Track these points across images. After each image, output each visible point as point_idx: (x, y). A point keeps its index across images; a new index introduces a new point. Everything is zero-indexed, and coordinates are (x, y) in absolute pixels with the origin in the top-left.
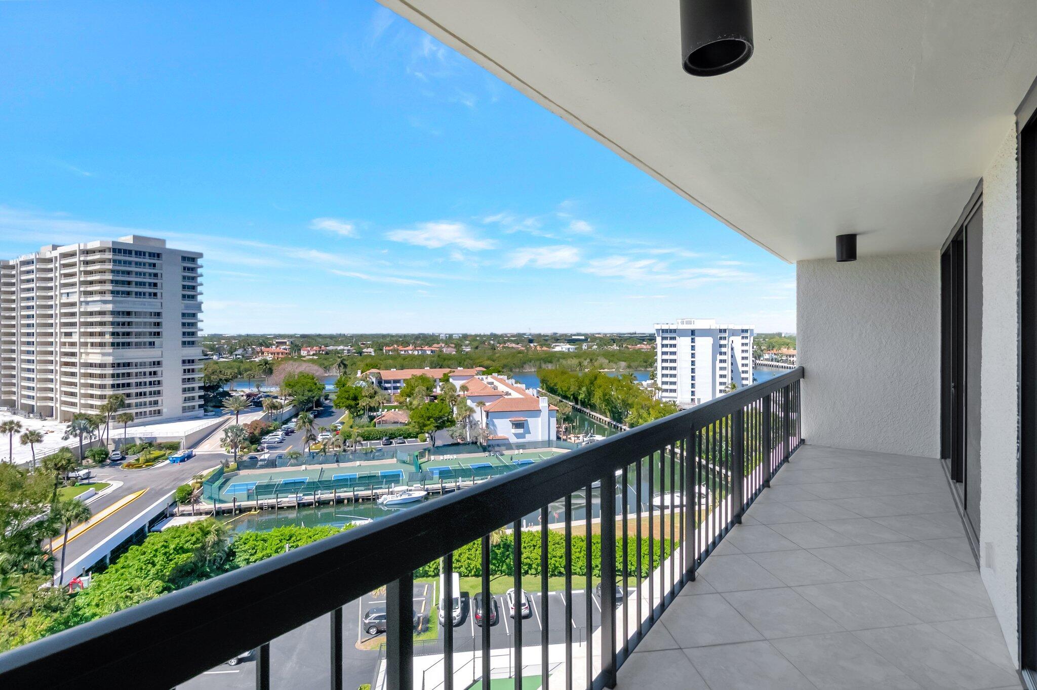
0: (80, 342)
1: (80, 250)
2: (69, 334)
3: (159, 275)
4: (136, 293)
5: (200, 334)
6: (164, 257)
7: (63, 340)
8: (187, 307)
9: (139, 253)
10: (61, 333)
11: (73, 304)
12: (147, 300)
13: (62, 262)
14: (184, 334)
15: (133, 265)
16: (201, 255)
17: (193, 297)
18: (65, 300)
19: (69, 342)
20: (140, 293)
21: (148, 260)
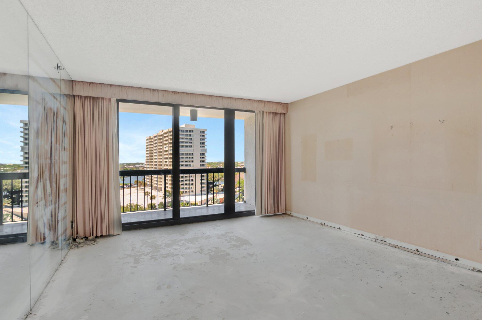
0: (169, 165)
1: (169, 131)
2: (166, 162)
3: (192, 139)
4: (185, 146)
5: (206, 161)
6: (194, 131)
7: (165, 164)
8: (202, 151)
9: (186, 131)
10: (164, 161)
11: (167, 151)
12: (189, 148)
13: (164, 136)
14: (201, 161)
15: (184, 135)
16: (206, 130)
17: (204, 147)
18: (165, 149)
19: (166, 165)
20: (186, 146)
21: (189, 133)
